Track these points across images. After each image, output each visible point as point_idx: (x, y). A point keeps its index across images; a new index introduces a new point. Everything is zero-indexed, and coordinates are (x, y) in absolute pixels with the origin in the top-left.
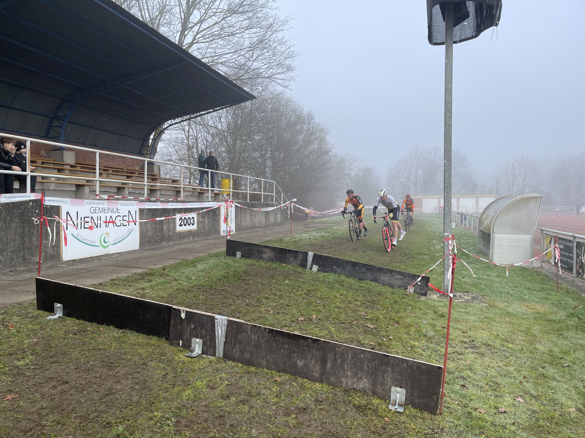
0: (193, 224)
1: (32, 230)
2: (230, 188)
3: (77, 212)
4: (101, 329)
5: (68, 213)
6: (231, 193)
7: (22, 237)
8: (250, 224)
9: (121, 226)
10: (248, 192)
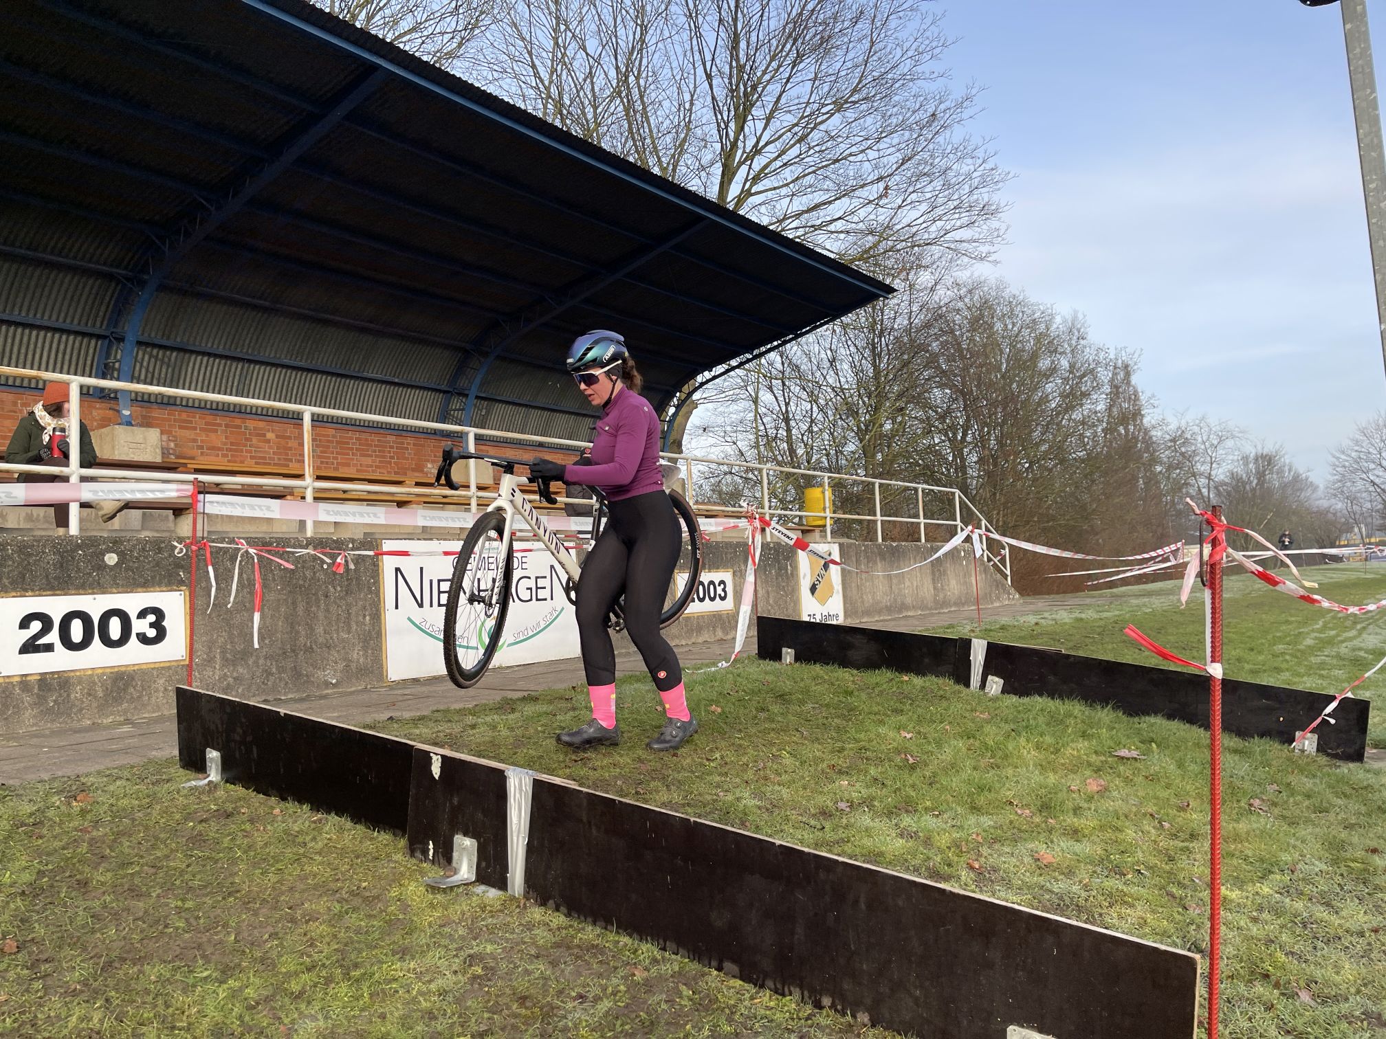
0: (723, 599)
1: (314, 609)
2: (824, 509)
3: (422, 569)
4: (277, 811)
5: (398, 570)
6: (829, 522)
7: (292, 627)
8: (886, 600)
9: (531, 600)
10: (879, 517)
